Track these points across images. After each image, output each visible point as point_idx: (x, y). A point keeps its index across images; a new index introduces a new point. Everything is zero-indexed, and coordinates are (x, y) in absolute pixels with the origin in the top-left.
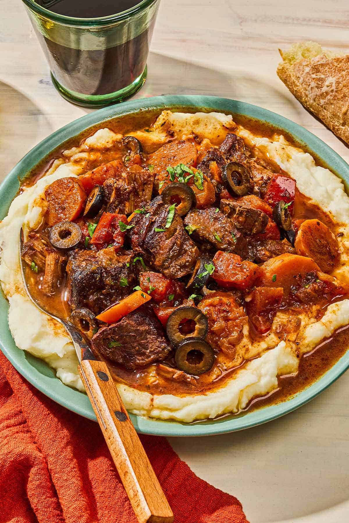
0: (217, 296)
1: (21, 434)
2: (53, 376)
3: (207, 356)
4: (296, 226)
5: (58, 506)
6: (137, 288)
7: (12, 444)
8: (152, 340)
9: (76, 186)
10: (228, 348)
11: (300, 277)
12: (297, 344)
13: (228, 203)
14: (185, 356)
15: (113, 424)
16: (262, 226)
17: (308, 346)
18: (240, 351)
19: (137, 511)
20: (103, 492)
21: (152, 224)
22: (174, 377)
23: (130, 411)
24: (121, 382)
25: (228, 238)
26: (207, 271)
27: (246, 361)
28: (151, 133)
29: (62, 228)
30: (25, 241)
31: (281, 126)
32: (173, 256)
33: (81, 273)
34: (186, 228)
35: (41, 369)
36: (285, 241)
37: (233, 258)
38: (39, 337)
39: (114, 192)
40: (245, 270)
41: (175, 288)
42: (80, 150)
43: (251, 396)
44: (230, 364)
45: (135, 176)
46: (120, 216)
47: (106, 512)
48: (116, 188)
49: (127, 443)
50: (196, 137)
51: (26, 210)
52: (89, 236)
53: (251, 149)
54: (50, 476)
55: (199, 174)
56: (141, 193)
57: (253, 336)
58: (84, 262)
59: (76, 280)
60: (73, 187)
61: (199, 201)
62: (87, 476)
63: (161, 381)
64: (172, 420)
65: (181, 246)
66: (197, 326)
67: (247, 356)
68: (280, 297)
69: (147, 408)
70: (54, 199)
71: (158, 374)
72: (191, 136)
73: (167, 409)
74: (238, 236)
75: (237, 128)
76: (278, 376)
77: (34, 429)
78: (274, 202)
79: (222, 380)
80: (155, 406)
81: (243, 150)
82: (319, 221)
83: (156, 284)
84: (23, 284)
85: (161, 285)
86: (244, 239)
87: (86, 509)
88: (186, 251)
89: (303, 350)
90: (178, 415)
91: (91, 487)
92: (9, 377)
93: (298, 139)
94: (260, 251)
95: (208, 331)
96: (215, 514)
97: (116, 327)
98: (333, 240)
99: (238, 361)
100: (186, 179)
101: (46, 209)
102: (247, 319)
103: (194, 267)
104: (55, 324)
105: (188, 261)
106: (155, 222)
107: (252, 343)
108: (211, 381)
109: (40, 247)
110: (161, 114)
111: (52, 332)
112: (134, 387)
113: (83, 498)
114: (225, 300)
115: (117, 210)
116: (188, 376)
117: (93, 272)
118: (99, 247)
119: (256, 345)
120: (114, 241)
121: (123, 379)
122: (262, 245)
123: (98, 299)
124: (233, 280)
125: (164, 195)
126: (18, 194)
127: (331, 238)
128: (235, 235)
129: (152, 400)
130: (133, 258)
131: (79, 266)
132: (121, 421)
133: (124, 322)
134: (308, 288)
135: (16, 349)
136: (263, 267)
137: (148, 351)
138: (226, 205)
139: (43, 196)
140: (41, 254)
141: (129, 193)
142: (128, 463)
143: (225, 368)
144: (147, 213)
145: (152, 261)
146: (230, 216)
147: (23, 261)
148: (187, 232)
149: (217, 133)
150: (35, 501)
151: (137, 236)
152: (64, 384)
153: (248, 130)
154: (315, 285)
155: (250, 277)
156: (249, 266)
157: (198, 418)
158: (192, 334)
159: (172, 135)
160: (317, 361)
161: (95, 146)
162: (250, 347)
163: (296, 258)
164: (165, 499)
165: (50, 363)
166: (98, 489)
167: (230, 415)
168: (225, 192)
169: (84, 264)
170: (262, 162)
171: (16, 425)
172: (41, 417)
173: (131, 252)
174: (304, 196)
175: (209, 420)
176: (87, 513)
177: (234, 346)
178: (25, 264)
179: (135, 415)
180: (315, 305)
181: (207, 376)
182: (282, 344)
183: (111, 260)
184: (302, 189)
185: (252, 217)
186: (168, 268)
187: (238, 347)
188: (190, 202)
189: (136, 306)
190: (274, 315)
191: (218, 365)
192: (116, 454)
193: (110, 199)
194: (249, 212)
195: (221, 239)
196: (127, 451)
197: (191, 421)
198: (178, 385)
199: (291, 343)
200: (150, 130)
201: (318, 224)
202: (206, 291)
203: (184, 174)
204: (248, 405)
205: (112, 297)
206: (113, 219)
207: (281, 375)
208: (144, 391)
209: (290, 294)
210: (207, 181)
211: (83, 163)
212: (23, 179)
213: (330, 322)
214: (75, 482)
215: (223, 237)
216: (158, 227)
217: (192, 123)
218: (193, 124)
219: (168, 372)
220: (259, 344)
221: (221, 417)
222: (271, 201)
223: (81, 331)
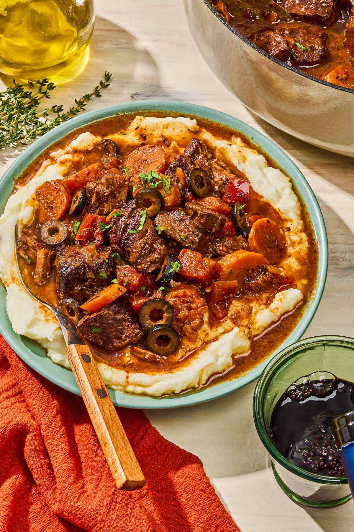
0: (181, 289)
1: (18, 404)
2: (45, 355)
3: (174, 340)
4: (250, 222)
5: (50, 466)
6: (115, 281)
7: (11, 414)
8: (127, 326)
9: (62, 188)
10: (190, 333)
11: (253, 270)
12: (250, 328)
13: (191, 207)
14: (155, 339)
15: (95, 401)
16: (220, 227)
17: (258, 329)
18: (201, 335)
19: (115, 476)
20: (87, 455)
21: (127, 226)
22: (146, 357)
23: (109, 386)
24: (102, 362)
25: (191, 238)
26: (173, 268)
27: (206, 343)
28: (126, 135)
29: (51, 226)
30: (20, 236)
31: (238, 130)
32: (145, 254)
33: (67, 269)
34: (156, 228)
35: (35, 349)
36: (240, 237)
37: (196, 256)
38: (32, 323)
39: (94, 195)
40: (205, 267)
41: (147, 280)
42: (66, 152)
43: (210, 373)
44: (193, 346)
45: (113, 181)
46: (100, 217)
47: (90, 471)
48: (97, 192)
49: (106, 418)
50: (165, 140)
51: (19, 208)
52: (74, 232)
53: (212, 150)
54: (43, 441)
55: (167, 180)
56: (117, 195)
57: (212, 322)
58: (69, 259)
59: (63, 275)
60: (60, 190)
61: (167, 203)
62: (74, 439)
63: (135, 361)
64: (144, 394)
65: (151, 245)
66: (165, 315)
67: (207, 339)
68: (235, 288)
69: (123, 385)
70: (43, 199)
71: (132, 354)
72: (161, 139)
73: (139, 385)
74: (200, 236)
75: (200, 131)
76: (233, 356)
77: (29, 401)
78: (231, 201)
79: (186, 360)
80: (130, 382)
81: (205, 153)
82: (269, 219)
83: (131, 278)
84: (18, 276)
85: (135, 279)
86: (205, 238)
87: (73, 470)
88: (155, 249)
89: (254, 333)
90: (149, 391)
91: (77, 450)
92: (7, 354)
93: (252, 142)
94: (218, 246)
95: (174, 318)
96: (180, 471)
97: (97, 316)
98: (281, 235)
99: (199, 343)
100: (156, 185)
101: (36, 207)
102: (207, 309)
103: (162, 262)
104: (46, 311)
105: (157, 258)
106: (129, 224)
107: (211, 328)
108: (177, 360)
109: (32, 243)
110: (134, 118)
111: (44, 318)
112: (112, 366)
113: (71, 460)
114: (188, 292)
115: (98, 211)
116: (158, 356)
117: (78, 268)
118: (82, 244)
119: (214, 330)
120: (95, 239)
121: (103, 359)
122: (220, 242)
123: (82, 290)
124: (195, 275)
125: (137, 198)
126: (13, 193)
127: (279, 233)
128: (197, 236)
129: (127, 377)
130: (111, 254)
131: (65, 262)
132: (101, 398)
133: (104, 312)
134: (259, 279)
135: (14, 334)
136: (221, 262)
137: (124, 336)
138: (190, 208)
139: (34, 196)
140: (33, 249)
141: (108, 196)
142: (108, 435)
143: (188, 349)
144: (123, 216)
145: (127, 257)
146: (192, 218)
147: (18, 254)
148: (157, 232)
149: (183, 135)
150: (31, 462)
151: (114, 235)
152: (54, 363)
153: (210, 132)
154: (264, 277)
155: (209, 273)
156: (209, 262)
157: (166, 393)
158: (160, 321)
159: (145, 138)
160: (265, 343)
161: (79, 148)
162: (209, 331)
163: (249, 255)
164: (138, 465)
165: (42, 344)
166: (83, 451)
167: (192, 390)
168: (189, 194)
169: (69, 260)
170: (222, 163)
171: (14, 396)
172: (35, 390)
173: (109, 249)
174: (257, 194)
175: (174, 395)
176: (74, 473)
177: (196, 331)
178: (19, 257)
179: (114, 390)
180: (265, 293)
181: (173, 356)
182: (236, 329)
183: (92, 256)
184: (256, 188)
185: (211, 219)
186: (140, 264)
187: (199, 332)
188: (160, 205)
189: (114, 298)
190: (230, 303)
191: (183, 346)
192: (98, 427)
193: (91, 201)
194: (209, 216)
195: (185, 238)
196: (106, 425)
197: (160, 395)
198: (149, 364)
199: (244, 328)
200: (125, 132)
201: (268, 221)
202: (173, 283)
203: (154, 180)
204: (207, 381)
205: (93, 288)
206: (94, 220)
207: (236, 355)
208: (121, 369)
209: (244, 284)
210: (174, 186)
211: (68, 164)
212: (16, 178)
213: (277, 309)
214: (64, 447)
215: (187, 237)
216: (132, 229)
217: (161, 127)
218: (163, 128)
219: (141, 353)
220: (216, 329)
221: (185, 392)
222: (229, 200)
223: (67, 317)
